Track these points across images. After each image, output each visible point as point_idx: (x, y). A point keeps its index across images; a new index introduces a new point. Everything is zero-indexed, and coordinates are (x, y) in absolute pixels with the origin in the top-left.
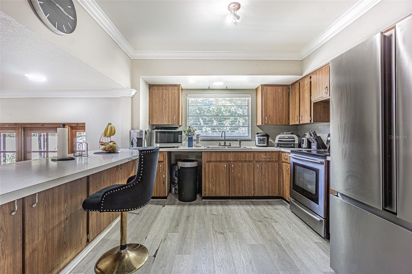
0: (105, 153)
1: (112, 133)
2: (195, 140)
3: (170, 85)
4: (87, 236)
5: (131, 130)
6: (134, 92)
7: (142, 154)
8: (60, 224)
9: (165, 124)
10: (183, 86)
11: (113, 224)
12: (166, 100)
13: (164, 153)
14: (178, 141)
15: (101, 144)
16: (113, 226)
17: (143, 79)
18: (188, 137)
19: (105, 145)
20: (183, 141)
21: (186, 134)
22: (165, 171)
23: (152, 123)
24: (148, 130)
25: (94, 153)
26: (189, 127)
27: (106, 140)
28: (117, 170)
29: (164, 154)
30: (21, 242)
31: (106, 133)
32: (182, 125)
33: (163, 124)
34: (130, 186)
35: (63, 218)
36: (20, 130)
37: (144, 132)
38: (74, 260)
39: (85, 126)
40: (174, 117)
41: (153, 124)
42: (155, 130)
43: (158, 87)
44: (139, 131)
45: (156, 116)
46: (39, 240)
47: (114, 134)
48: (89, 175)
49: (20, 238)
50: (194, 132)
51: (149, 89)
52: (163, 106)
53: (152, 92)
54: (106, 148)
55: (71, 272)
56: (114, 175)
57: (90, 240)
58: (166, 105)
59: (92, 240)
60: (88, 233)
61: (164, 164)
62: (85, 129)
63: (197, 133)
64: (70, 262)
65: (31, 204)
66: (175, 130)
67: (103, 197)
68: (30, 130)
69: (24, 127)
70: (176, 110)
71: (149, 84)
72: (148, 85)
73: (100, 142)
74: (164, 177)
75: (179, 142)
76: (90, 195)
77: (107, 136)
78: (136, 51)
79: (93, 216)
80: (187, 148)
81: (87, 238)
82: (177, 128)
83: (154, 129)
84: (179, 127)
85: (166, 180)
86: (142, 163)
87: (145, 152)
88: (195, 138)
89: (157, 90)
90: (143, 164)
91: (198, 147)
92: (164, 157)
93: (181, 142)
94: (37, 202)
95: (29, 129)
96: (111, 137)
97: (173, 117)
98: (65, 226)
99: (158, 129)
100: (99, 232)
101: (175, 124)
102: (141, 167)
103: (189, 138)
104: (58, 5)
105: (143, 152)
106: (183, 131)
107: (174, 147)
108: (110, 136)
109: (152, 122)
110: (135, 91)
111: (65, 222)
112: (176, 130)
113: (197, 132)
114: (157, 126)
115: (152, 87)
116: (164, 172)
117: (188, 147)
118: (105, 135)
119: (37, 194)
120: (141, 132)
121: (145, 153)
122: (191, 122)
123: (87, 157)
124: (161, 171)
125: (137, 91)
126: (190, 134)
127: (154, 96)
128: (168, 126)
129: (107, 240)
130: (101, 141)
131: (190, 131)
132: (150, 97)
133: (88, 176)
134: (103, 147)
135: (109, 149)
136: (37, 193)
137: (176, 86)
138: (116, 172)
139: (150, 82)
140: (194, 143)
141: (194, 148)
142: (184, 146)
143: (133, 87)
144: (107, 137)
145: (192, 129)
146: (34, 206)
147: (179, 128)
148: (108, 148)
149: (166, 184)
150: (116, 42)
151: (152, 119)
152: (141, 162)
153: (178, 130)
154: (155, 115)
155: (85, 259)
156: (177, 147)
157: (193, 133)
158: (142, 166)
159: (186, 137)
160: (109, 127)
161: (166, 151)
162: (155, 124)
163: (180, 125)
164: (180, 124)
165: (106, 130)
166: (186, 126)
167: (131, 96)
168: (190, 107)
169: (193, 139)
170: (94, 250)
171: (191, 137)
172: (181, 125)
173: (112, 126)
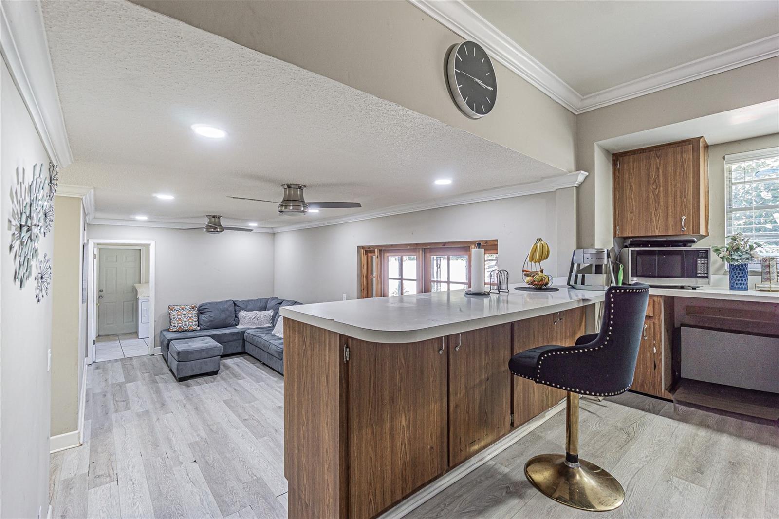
0: (532, 289)
1: (543, 255)
2: (755, 273)
3: (669, 144)
4: (511, 416)
5: (577, 249)
6: (582, 176)
7: (611, 295)
8: (481, 382)
9: (657, 234)
10: (711, 138)
11: (546, 414)
12: (657, 181)
13: (656, 299)
14: (697, 273)
15: (525, 275)
16: (547, 418)
17: (600, 146)
18: (731, 265)
19: (533, 276)
20: (712, 274)
21: (721, 255)
22: (657, 338)
23: (622, 233)
24: (613, 248)
25: (516, 289)
26: (734, 239)
27: (534, 267)
28: (555, 321)
29: (654, 301)
30: (446, 390)
31: (533, 255)
32: (708, 233)
33: (649, 235)
34: (589, 350)
35: (483, 377)
36: (421, 252)
37: (606, 252)
38: (497, 442)
39: (497, 245)
40: (684, 217)
41: (625, 235)
42: (630, 249)
43: (635, 156)
44: (594, 251)
45: (632, 219)
46: (462, 395)
47: (547, 258)
48: (514, 322)
49: (446, 384)
50: (752, 252)
51: (615, 164)
52: (651, 195)
53: (620, 170)
54: (535, 281)
55: (493, 459)
56: (550, 329)
57: (515, 426)
58: (659, 192)
59: (518, 427)
60: (512, 413)
61: (654, 324)
62: (497, 250)
63: (761, 254)
64: (491, 445)
65: (455, 346)
66: (684, 246)
67: (539, 359)
68: (430, 252)
69: (424, 249)
70: (687, 200)
71: (614, 154)
72: (611, 156)
73: (524, 271)
74: (655, 351)
75: (699, 275)
76: (515, 354)
77: (534, 260)
78: (585, 97)
79: (518, 387)
80: (729, 292)
81: (511, 420)
82: (694, 242)
83: (626, 247)
84: (698, 240)
85: (661, 359)
86: (612, 311)
87: (618, 291)
88: (752, 266)
89: (634, 162)
90: (613, 314)
91: (769, 291)
92: (654, 307)
93: (707, 277)
94: (460, 344)
95: (429, 250)
96: (542, 262)
97: (678, 218)
98: (486, 388)
99: (638, 245)
100: (528, 419)
101: (686, 233)
102: (610, 319)
103: (733, 268)
104: (476, 80)
105: (614, 291)
106: (711, 250)
107: (682, 288)
108: (539, 261)
109: (622, 230)
110: (584, 174)
111: (486, 383)
112: (691, 246)
113: (761, 252)
114: (635, 239)
115: (621, 159)
116: (654, 340)
117: (731, 289)
118: (532, 259)
119: (460, 335)
120: (600, 253)
121: (618, 294)
122: (737, 224)
123: (507, 294)
124: (646, 338)
125: (587, 174)
126: (736, 257)
127: (626, 176)
128: (665, 239)
129: (539, 437)
130: (525, 269)
131: (738, 249)
132: (617, 180)
133: (512, 322)
134: (529, 279)
135: (540, 283)
136: (461, 333)
137: (687, 143)
138: (553, 323)
139: (616, 148)
140: (752, 280)
141: (750, 292)
142: (717, 285)
143: (579, 168)
144: (535, 262)
145: (742, 243)
146: (457, 349)
147: (698, 243)
148: (538, 282)
149: (660, 369)
150: (549, 95)
151: (622, 225)
152: (610, 311)
153: (695, 247)
154: (629, 215)
155: (508, 450)
156: (694, 288)
157: (747, 253)
158: (612, 317)
159: (723, 265)
160: (539, 245)
161: (661, 296)
162: (630, 235)
163: (702, 235)
164: (702, 232)
165: (534, 251)
166: (723, 237)
167: (575, 185)
168: (734, 187)
169: (749, 270)
170: (520, 444)
171: (742, 266)
172: (704, 234)
173: (544, 243)
